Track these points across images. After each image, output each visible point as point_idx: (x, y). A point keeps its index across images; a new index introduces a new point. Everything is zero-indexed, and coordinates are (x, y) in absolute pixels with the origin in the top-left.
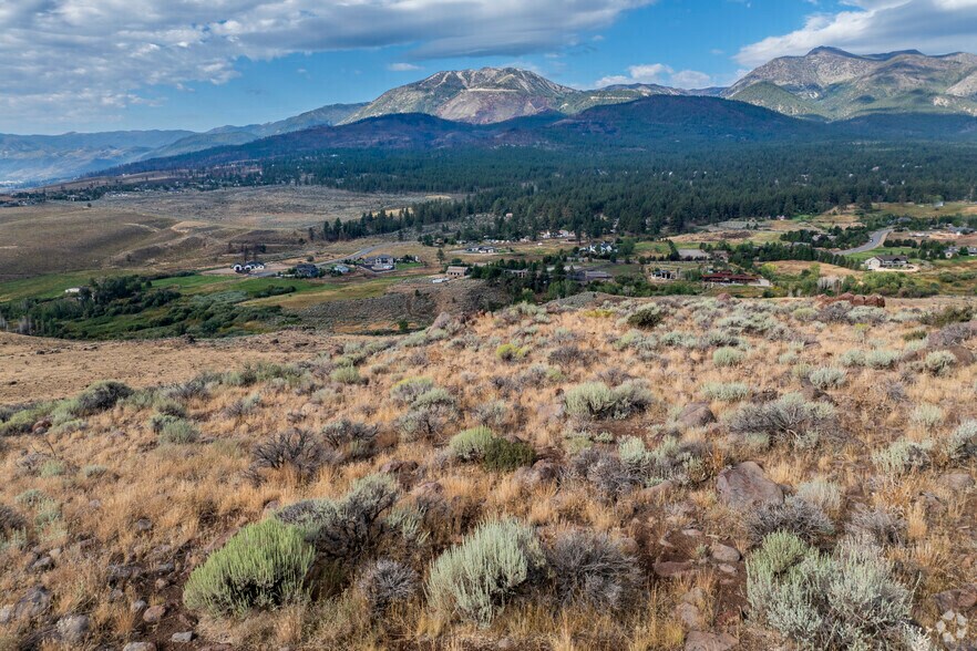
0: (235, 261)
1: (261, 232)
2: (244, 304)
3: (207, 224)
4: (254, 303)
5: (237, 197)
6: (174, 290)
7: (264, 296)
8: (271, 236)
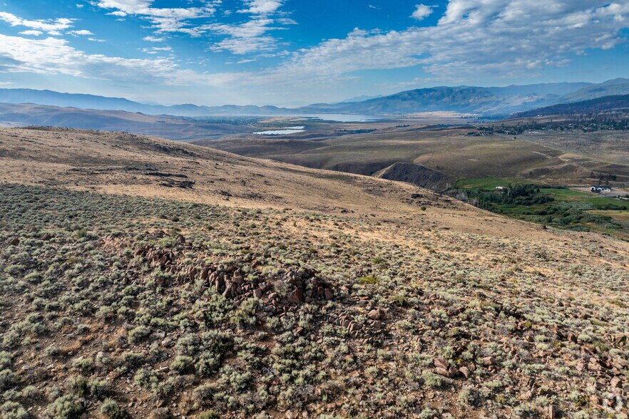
0: (593, 184)
1: (616, 166)
2: (589, 212)
3: (581, 156)
4: (596, 212)
5: (609, 138)
6: (551, 196)
7: (603, 209)
8: (622, 170)
